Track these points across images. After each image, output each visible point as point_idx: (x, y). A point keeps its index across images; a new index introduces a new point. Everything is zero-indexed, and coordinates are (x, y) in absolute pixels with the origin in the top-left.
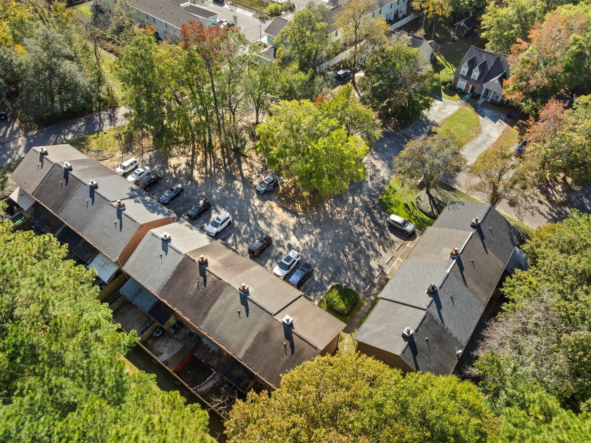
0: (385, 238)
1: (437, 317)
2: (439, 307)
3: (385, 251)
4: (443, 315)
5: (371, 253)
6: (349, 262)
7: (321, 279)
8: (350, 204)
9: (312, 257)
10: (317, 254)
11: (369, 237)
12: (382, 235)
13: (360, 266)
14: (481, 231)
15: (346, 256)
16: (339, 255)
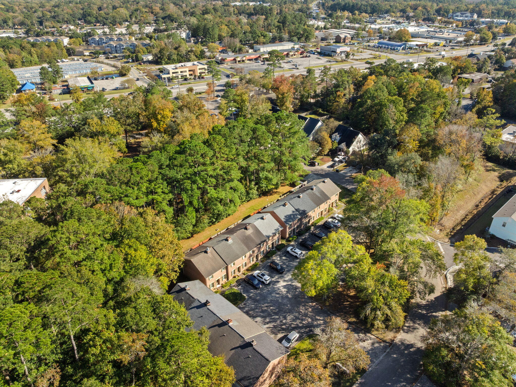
0: (280, 330)
1: (193, 305)
2: (198, 307)
3: (267, 328)
4: (193, 309)
5: (268, 320)
6: (262, 307)
7: (252, 293)
8: (315, 316)
9: (268, 291)
10: (271, 293)
11: (281, 321)
12: (283, 329)
13: (257, 312)
14: (247, 347)
15: (266, 307)
16: (268, 303)
